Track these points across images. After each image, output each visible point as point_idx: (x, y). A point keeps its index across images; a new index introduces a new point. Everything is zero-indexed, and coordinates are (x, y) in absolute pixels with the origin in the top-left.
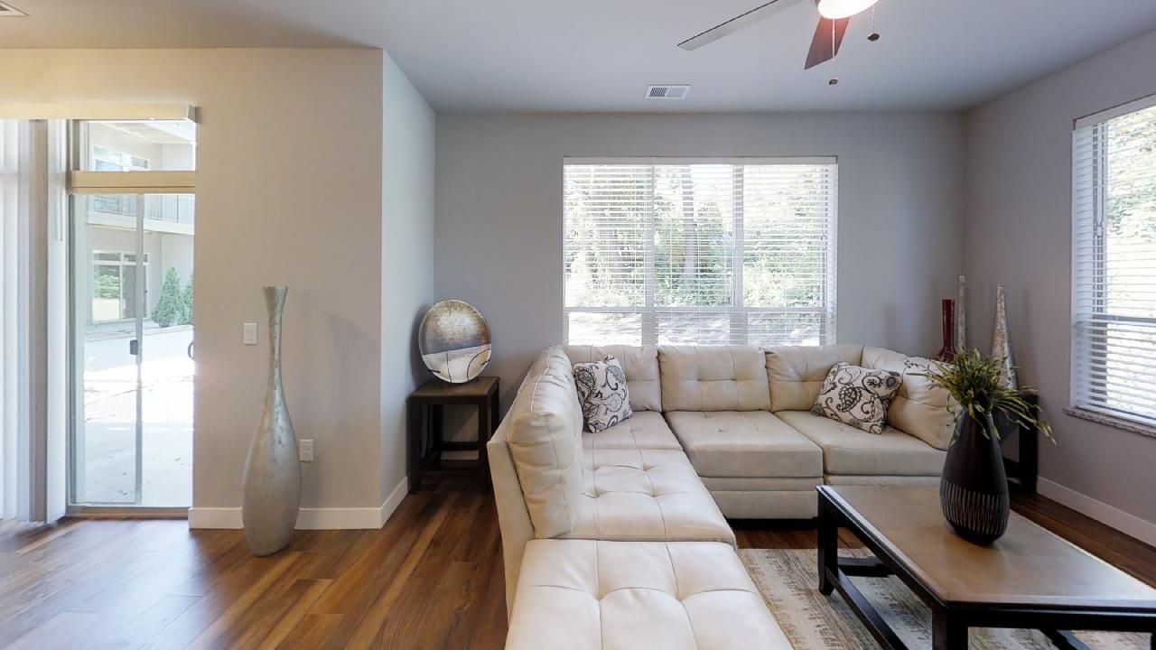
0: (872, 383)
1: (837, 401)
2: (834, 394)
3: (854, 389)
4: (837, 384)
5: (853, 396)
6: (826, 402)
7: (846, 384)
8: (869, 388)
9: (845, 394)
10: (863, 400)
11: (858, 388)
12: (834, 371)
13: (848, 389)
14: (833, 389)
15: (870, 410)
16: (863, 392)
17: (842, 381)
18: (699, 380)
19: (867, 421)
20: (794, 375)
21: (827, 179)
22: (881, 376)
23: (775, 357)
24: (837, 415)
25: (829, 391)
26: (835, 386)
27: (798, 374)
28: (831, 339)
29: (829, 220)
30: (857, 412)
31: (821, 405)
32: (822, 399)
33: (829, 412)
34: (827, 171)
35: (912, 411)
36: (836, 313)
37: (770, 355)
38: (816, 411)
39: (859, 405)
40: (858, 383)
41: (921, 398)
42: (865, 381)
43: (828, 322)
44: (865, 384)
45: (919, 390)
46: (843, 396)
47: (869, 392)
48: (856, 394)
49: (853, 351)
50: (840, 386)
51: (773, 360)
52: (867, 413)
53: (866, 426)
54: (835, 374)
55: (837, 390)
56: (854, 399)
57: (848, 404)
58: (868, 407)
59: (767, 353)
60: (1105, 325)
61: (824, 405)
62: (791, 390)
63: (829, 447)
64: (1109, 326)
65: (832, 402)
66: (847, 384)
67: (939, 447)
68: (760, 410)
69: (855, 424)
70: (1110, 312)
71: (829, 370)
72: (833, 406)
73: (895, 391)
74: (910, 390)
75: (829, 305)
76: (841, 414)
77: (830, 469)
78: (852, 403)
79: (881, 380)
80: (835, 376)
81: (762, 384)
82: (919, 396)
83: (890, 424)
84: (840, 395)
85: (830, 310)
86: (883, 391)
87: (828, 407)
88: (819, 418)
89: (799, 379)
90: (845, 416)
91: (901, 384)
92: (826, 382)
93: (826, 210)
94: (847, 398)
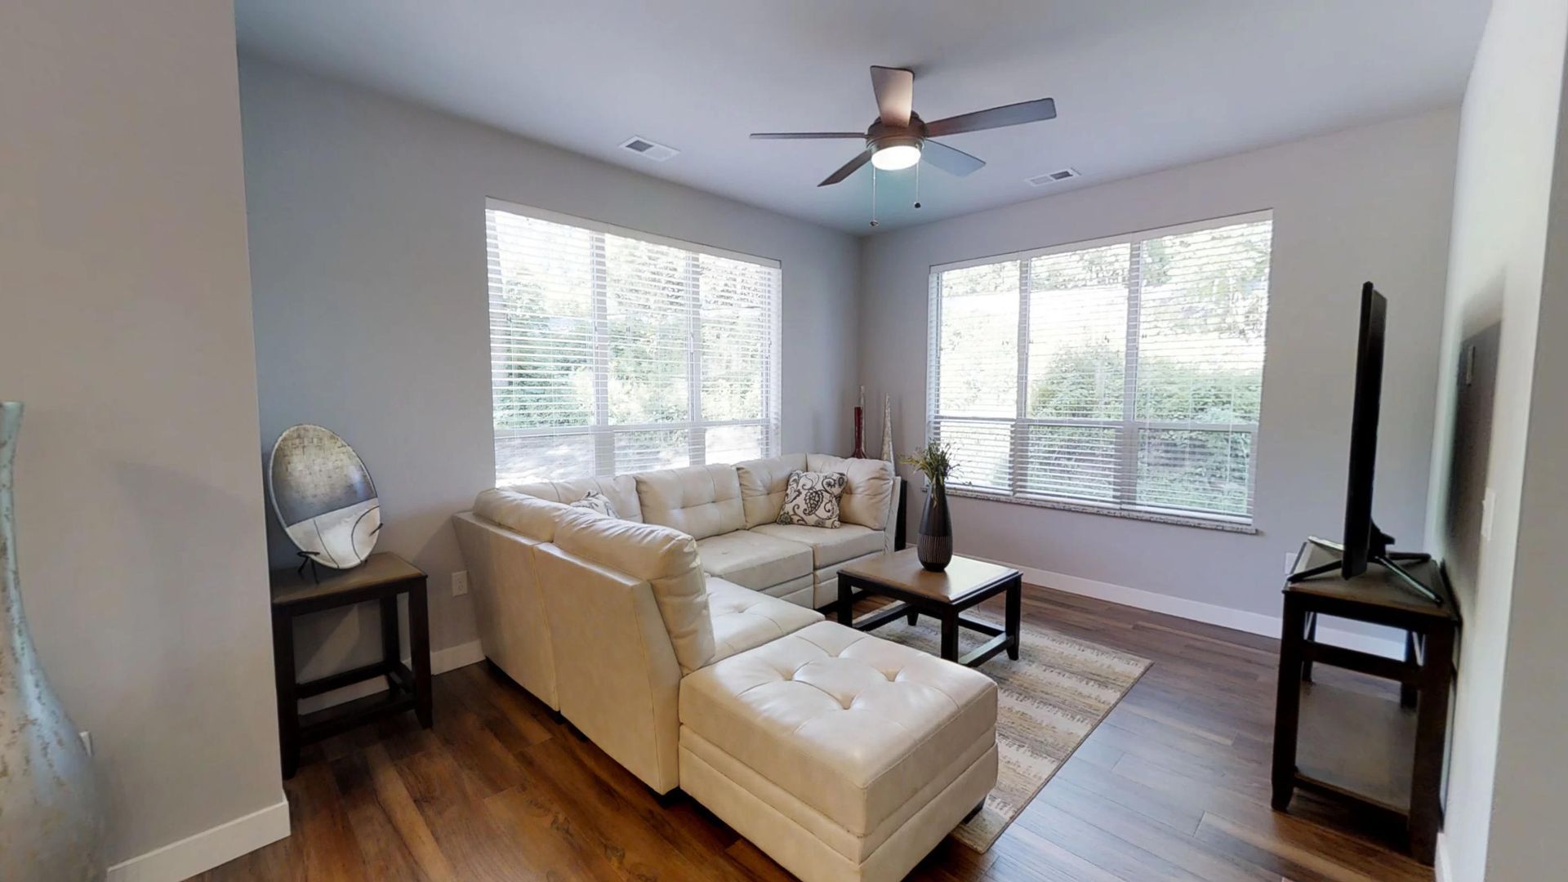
0: (829, 484)
1: (803, 506)
2: (800, 501)
3: (816, 492)
4: (801, 490)
5: (817, 499)
6: (794, 509)
7: (809, 489)
8: (828, 489)
9: (810, 499)
10: (825, 501)
11: (820, 491)
12: (795, 480)
13: (812, 494)
14: (798, 496)
15: (831, 509)
16: (824, 493)
17: (805, 487)
18: (683, 508)
19: (830, 519)
20: (761, 489)
21: (770, 283)
22: (834, 478)
23: (747, 472)
24: (803, 520)
25: (795, 498)
26: (800, 493)
27: (764, 487)
28: (775, 452)
29: (772, 327)
30: (821, 513)
31: (788, 513)
32: (789, 508)
33: (796, 518)
34: (769, 273)
35: (858, 503)
36: (780, 424)
37: (740, 472)
38: (784, 520)
39: (823, 505)
40: (819, 487)
41: (863, 491)
42: (824, 483)
43: (772, 434)
44: (826, 486)
45: (861, 485)
46: (808, 501)
47: (828, 492)
48: (819, 497)
49: (799, 459)
50: (804, 492)
51: (746, 475)
52: (829, 511)
53: (828, 523)
54: (796, 481)
55: (802, 496)
56: (818, 502)
57: (813, 508)
58: (829, 507)
59: (738, 469)
60: (939, 423)
61: (791, 513)
62: (762, 506)
63: (815, 545)
64: (942, 424)
65: (798, 508)
66: (811, 489)
67: (876, 528)
68: (737, 530)
69: (820, 524)
70: (942, 413)
71: (788, 481)
72: (800, 512)
73: (843, 488)
74: (854, 486)
75: (772, 416)
76: (806, 518)
77: (817, 564)
78: (816, 505)
79: (835, 481)
80: (798, 484)
81: (737, 503)
82: (860, 490)
83: (845, 520)
84: (805, 500)
85: (773, 421)
86: (836, 490)
87: (795, 514)
88: (786, 526)
89: (766, 492)
90: (812, 519)
91: (847, 482)
92: (789, 492)
93: (769, 316)
94: (812, 502)
